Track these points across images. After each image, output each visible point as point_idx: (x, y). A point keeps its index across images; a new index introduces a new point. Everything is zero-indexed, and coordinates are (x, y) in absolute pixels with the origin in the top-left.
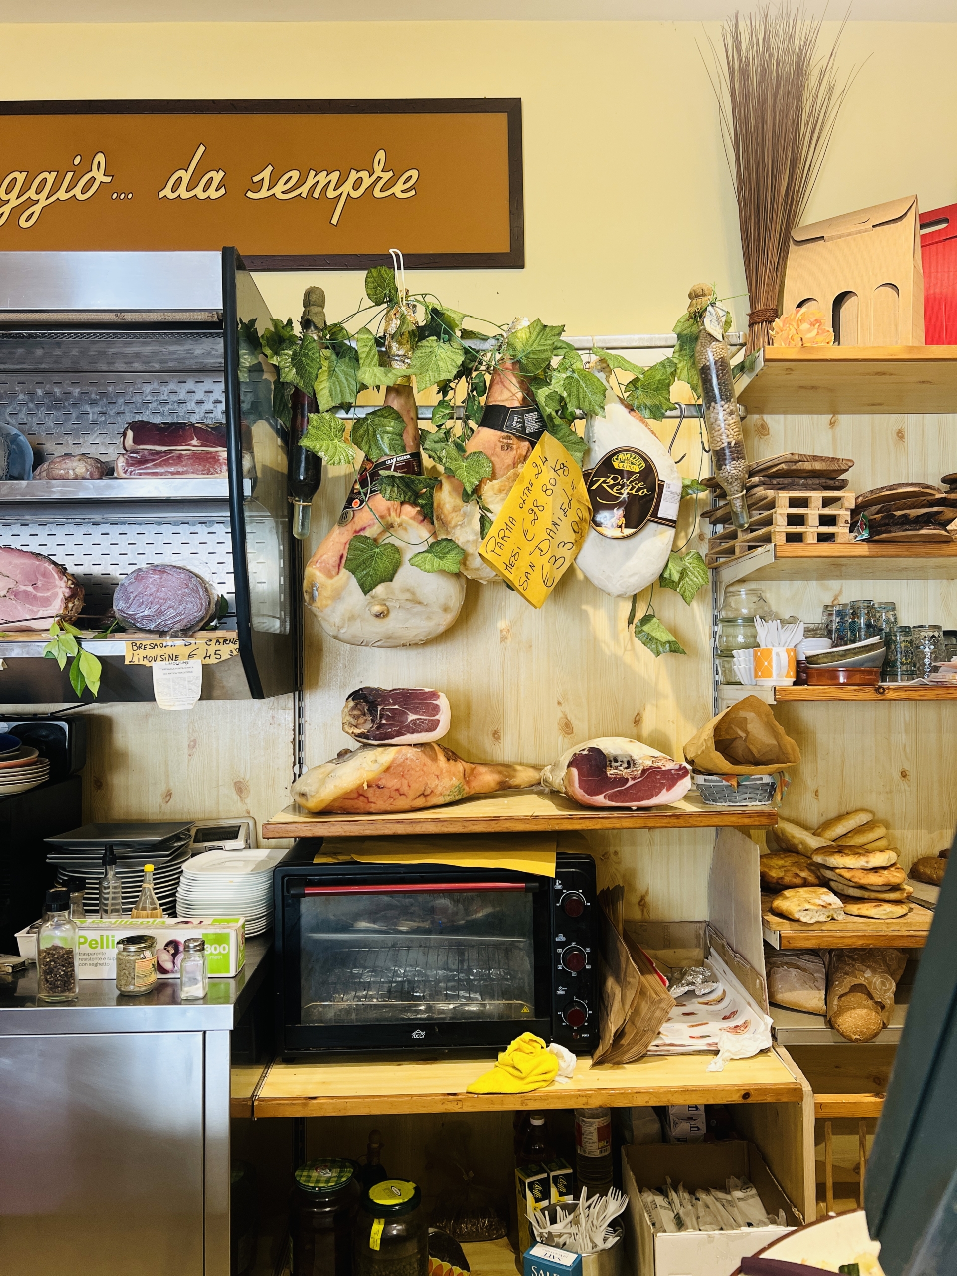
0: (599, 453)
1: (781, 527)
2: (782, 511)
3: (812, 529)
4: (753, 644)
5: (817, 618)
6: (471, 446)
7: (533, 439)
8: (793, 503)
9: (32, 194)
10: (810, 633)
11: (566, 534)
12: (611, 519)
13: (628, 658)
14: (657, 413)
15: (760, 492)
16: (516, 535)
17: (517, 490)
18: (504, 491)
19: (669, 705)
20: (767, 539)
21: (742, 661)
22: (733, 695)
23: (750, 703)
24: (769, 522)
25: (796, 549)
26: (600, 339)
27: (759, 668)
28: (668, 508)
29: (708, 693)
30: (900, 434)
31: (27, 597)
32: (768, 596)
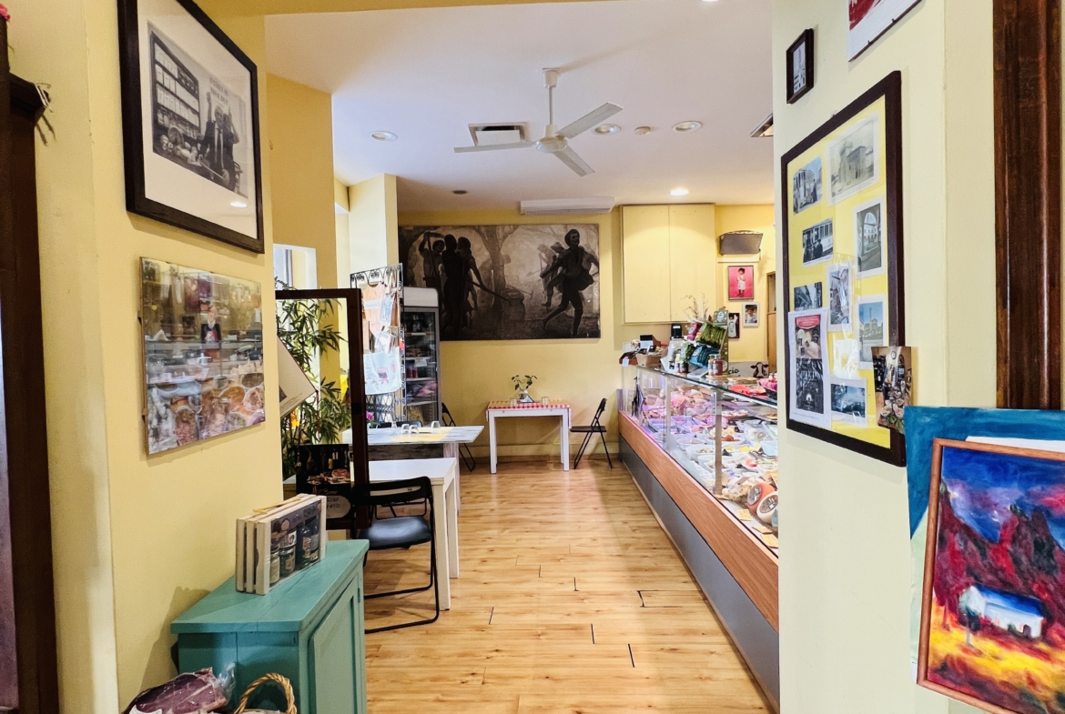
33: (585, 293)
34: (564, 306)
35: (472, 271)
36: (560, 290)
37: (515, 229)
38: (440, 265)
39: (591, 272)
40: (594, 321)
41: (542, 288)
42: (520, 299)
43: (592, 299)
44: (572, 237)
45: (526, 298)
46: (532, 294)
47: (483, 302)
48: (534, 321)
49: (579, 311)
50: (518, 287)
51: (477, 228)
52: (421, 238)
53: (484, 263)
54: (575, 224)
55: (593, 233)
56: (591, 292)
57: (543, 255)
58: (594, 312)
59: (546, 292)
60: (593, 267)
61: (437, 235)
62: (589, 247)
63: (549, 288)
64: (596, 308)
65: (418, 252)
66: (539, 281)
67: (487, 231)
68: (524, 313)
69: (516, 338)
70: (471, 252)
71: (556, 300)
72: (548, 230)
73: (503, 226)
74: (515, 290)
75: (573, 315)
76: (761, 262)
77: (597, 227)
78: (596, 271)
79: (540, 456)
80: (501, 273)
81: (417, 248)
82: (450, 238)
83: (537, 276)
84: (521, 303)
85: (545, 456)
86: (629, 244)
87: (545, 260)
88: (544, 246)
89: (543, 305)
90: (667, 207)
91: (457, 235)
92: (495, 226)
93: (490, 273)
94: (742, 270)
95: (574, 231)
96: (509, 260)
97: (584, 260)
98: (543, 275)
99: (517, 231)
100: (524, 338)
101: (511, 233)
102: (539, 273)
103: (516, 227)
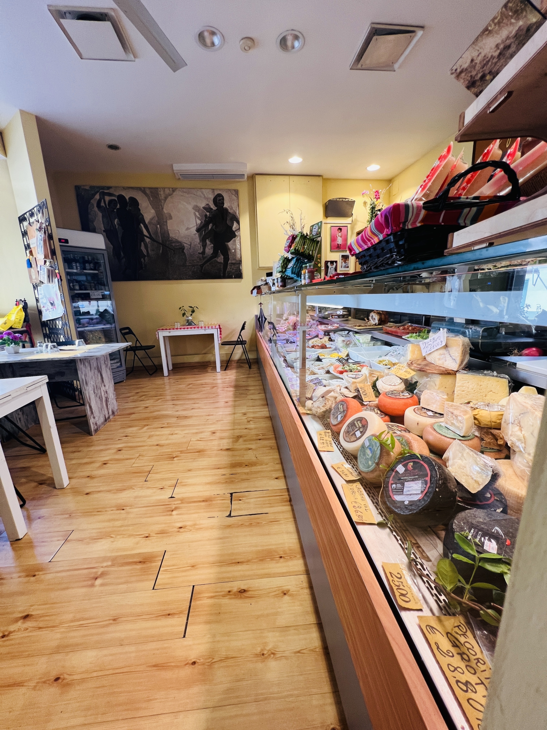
33: (230, 244)
34: (215, 254)
35: (142, 225)
36: (211, 241)
37: (173, 191)
38: (116, 221)
39: (234, 229)
40: (237, 266)
41: (198, 240)
42: (182, 248)
43: (235, 249)
44: (219, 200)
45: (186, 248)
46: (190, 245)
47: (153, 250)
48: (194, 266)
49: (226, 259)
50: (180, 240)
51: (142, 190)
52: (97, 197)
53: (152, 219)
54: (220, 190)
55: (234, 197)
56: (235, 244)
57: (197, 214)
58: (237, 259)
59: (201, 243)
60: (235, 224)
61: (110, 195)
62: (232, 208)
63: (203, 240)
64: (238, 256)
65: (96, 209)
66: (195, 234)
67: (151, 192)
68: (186, 260)
69: (181, 279)
70: (140, 210)
71: (209, 250)
72: (199, 193)
73: (164, 189)
74: (177, 241)
75: (222, 262)
76: (353, 224)
77: (236, 192)
78: (238, 228)
79: (203, 362)
80: (165, 227)
81: (95, 205)
82: (121, 198)
83: (194, 230)
84: (183, 252)
85: (207, 362)
86: (261, 206)
87: (198, 218)
88: (197, 206)
89: (199, 253)
90: (288, 177)
91: (127, 196)
92: (157, 188)
93: (157, 227)
94: (340, 229)
95: (219, 195)
96: (171, 218)
97: (228, 218)
98: (198, 230)
99: (174, 193)
100: (187, 279)
101: (170, 195)
102: (195, 228)
103: (174, 190)
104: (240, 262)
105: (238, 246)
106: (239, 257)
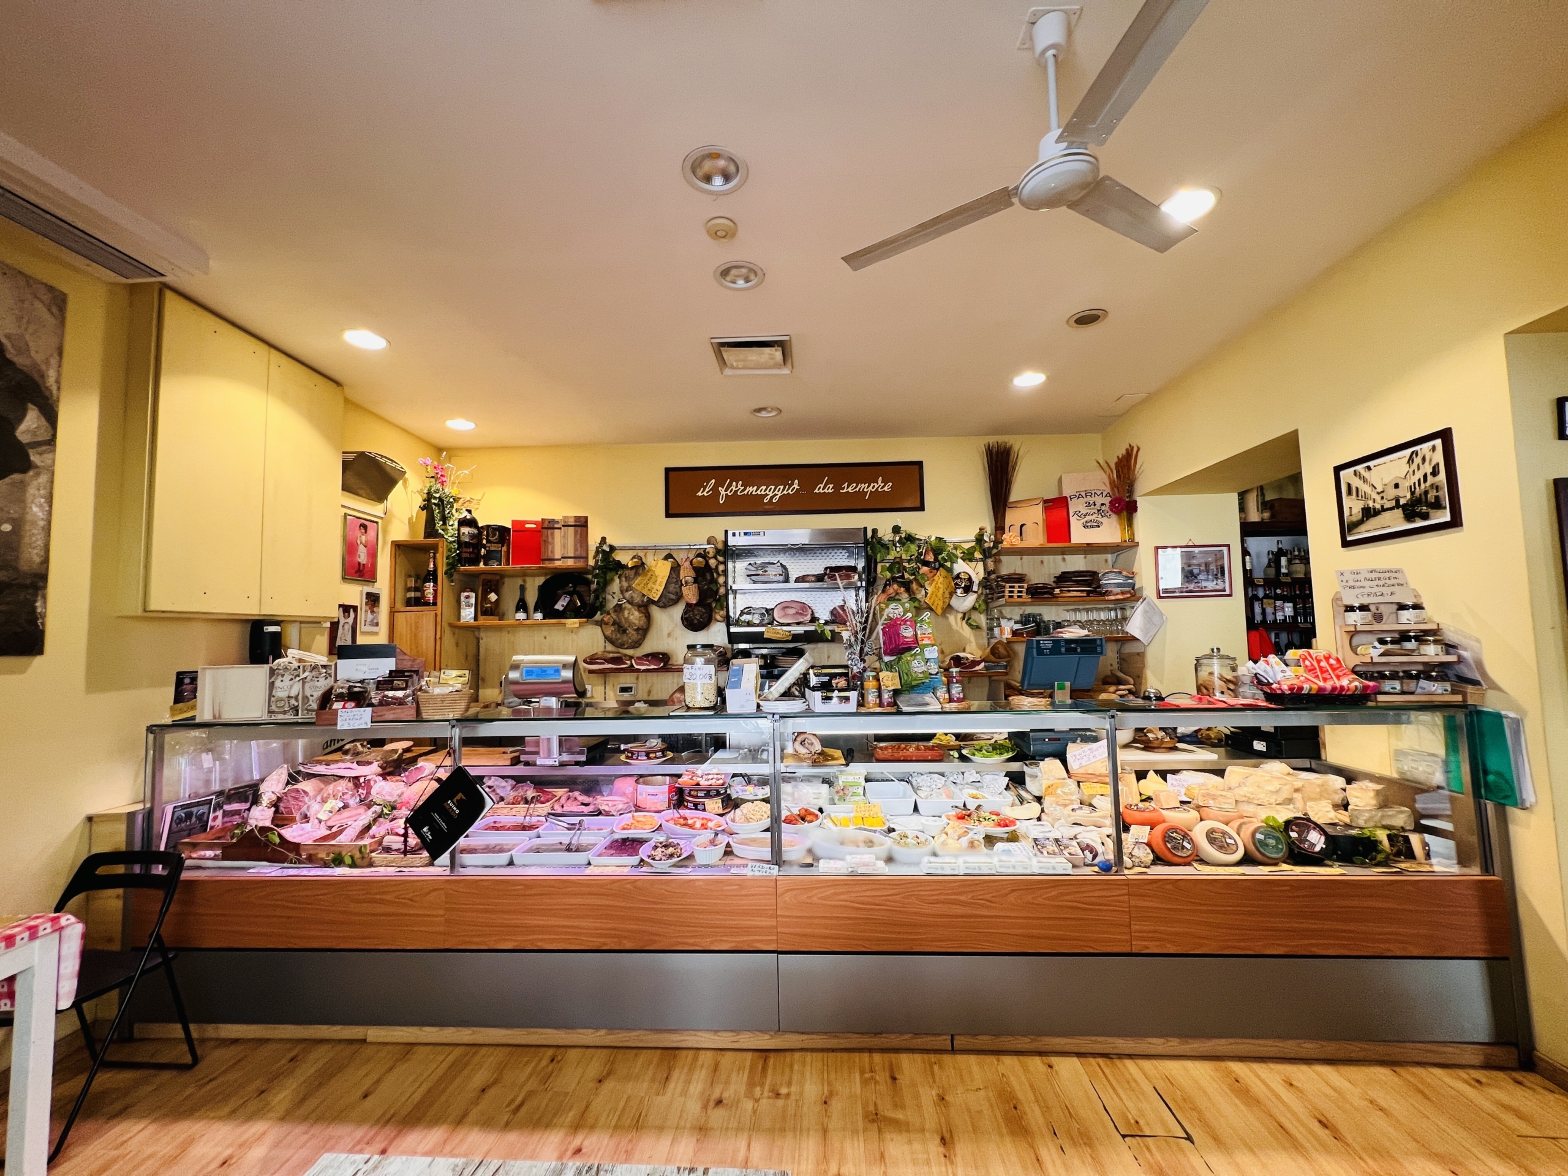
0: (955, 573)
1: (1007, 594)
2: (1007, 589)
3: (1015, 594)
4: (999, 626)
5: (1018, 618)
6: (921, 572)
7: (938, 569)
8: (1010, 587)
9: (776, 492)
10: (1016, 623)
11: (947, 595)
12: (959, 591)
13: (961, 631)
14: (971, 560)
15: (1001, 583)
16: (934, 596)
17: (934, 584)
18: (931, 584)
19: (974, 644)
20: (1003, 597)
21: (996, 631)
22: (993, 641)
23: (1000, 642)
24: (1004, 592)
25: (1011, 600)
26: (955, 540)
27: (1002, 632)
28: (975, 588)
29: (986, 642)
30: (1042, 562)
31: (801, 614)
32: (1004, 612)
39: (24, 435)
40: (20, 597)
43: (18, 523)
56: (20, 499)
58: (24, 566)
62: (25, 350)
64: (31, 555)
76: (387, 519)
77: (59, 302)
78: (46, 436)
90: (264, 347)
94: (365, 527)
104: (38, 580)
105: (36, 511)
106: (37, 560)
